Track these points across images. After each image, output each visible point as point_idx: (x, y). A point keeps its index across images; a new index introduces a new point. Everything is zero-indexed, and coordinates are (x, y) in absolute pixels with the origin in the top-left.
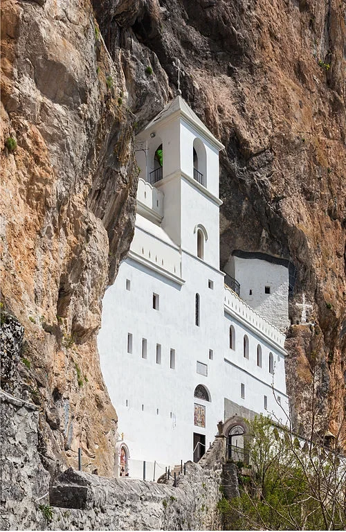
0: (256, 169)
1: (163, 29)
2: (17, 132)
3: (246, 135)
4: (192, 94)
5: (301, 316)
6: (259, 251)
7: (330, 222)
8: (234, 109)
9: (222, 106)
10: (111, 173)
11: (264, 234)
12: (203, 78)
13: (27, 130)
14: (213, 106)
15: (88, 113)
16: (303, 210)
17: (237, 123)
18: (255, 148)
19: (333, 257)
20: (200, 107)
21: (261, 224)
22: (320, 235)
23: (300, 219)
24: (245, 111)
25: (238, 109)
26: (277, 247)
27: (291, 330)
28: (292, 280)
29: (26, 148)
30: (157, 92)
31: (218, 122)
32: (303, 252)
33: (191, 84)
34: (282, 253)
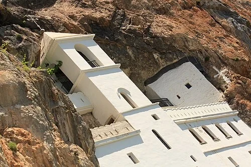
0: (119, 26)
1: (8, 9)
2: (10, 138)
3: (97, 15)
4: (49, 25)
5: (225, 82)
6: (161, 68)
7: (189, 12)
8: (79, 9)
9: (71, 14)
10: (56, 111)
11: (156, 56)
12: (49, 10)
13: (13, 133)
14: (66, 19)
15: (32, 94)
16: (168, 21)
17: (87, 14)
18: (109, 17)
19: (211, 29)
20: (59, 27)
21: (149, 53)
22: (191, 25)
23: (170, 28)
24: (86, 4)
25: (81, 7)
26: (171, 56)
27: (226, 96)
28: (199, 66)
29: (20, 142)
30: (31, 42)
31: (76, 24)
32: (190, 44)
33: (45, 20)
34: (177, 57)
